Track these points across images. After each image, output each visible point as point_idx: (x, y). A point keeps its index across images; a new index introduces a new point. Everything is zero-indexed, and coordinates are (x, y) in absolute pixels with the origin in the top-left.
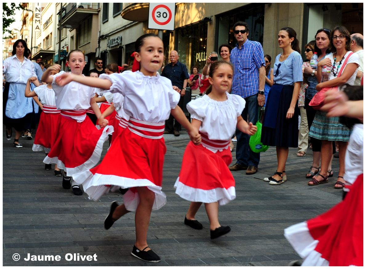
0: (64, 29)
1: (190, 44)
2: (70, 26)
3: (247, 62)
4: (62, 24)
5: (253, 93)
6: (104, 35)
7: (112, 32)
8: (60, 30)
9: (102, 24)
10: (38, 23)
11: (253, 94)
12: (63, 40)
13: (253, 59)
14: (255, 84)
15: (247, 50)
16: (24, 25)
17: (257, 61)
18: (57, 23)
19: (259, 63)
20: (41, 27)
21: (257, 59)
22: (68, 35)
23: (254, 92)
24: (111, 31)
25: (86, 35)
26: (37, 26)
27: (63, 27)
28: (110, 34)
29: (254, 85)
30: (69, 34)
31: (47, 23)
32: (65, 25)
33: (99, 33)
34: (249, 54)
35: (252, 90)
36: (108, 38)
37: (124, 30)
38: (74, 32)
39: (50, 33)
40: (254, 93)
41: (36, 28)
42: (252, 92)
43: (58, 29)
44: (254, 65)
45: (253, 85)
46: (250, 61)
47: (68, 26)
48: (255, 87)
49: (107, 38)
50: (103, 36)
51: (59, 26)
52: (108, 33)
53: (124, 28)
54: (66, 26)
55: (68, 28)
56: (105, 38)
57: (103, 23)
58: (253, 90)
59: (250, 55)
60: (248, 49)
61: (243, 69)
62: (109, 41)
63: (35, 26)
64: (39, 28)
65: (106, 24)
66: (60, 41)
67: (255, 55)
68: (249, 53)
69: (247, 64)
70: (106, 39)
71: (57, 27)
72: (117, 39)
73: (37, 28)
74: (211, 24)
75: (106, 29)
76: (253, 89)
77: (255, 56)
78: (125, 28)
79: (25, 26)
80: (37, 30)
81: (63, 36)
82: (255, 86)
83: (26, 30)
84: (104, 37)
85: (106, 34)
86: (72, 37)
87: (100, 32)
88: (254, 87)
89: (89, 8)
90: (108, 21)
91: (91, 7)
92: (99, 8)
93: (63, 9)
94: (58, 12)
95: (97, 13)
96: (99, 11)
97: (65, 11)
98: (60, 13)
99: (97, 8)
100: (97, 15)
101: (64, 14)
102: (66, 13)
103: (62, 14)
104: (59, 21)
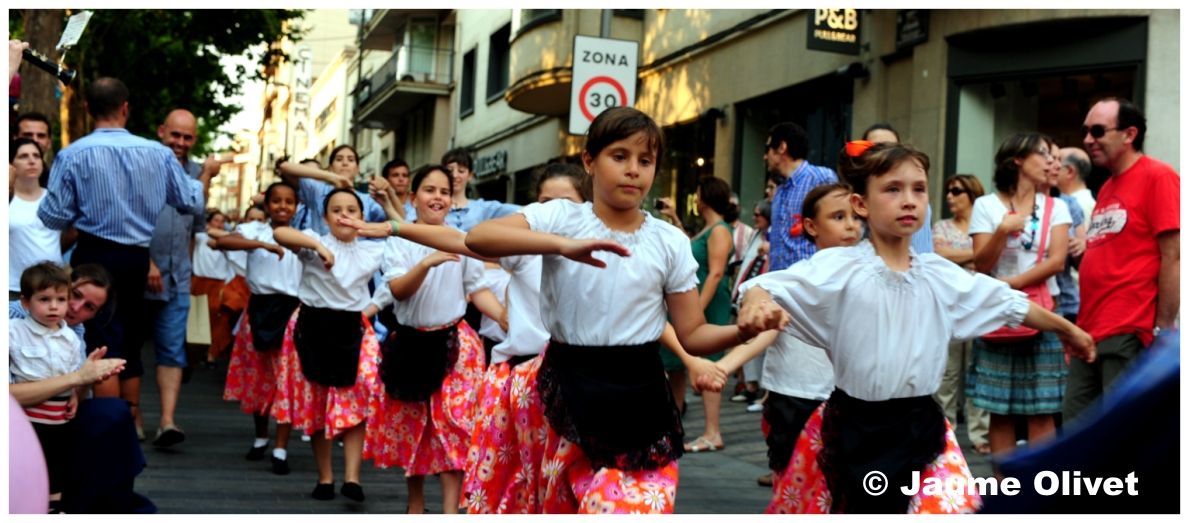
0: (365, 130)
1: (674, 173)
2: (379, 124)
4: (361, 118)
8: (354, 132)
9: (459, 121)
10: (301, 115)
16: (268, 120)
18: (350, 115)
20: (310, 124)
22: (374, 145)
24: (483, 138)
25: (419, 147)
26: (300, 123)
27: (360, 127)
28: (477, 146)
30: (378, 143)
31: (324, 116)
33: (450, 142)
37: (511, 135)
38: (389, 140)
39: (331, 140)
41: (297, 128)
43: (351, 130)
47: (373, 124)
51: (352, 123)
52: (473, 142)
53: (511, 131)
54: (370, 124)
55: (377, 128)
57: (463, 118)
63: (293, 124)
64: (302, 128)
65: (468, 120)
71: (349, 126)
72: (496, 158)
73: (300, 127)
74: (724, 124)
75: (468, 132)
78: (515, 131)
79: (271, 122)
80: (300, 132)
83: (273, 131)
86: (385, 152)
87: (453, 140)
89: (427, 81)
90: (472, 113)
91: (432, 78)
92: (452, 81)
93: (363, 83)
94: (351, 88)
95: (445, 92)
96: (452, 89)
97: (366, 89)
98: (356, 93)
99: (446, 81)
100: (447, 98)
101: (367, 96)
102: (370, 92)
103: (362, 94)
104: (354, 112)
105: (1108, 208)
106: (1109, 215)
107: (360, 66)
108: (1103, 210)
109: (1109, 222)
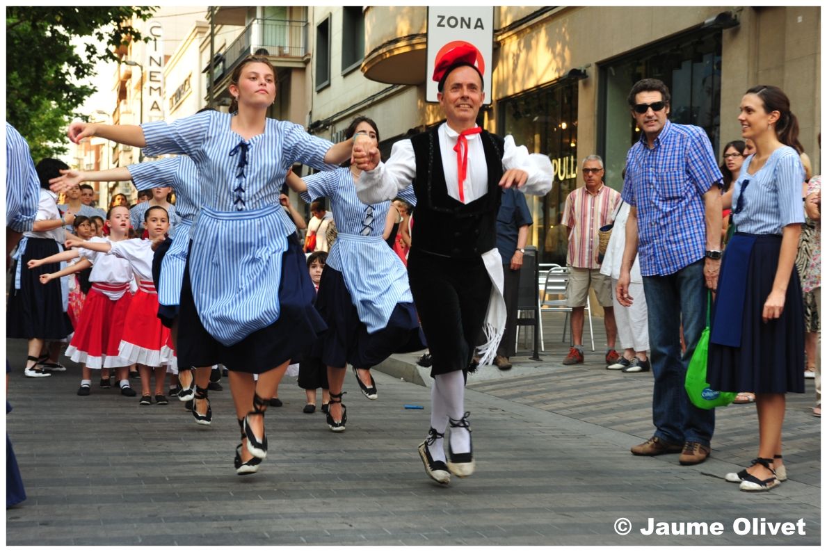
0: (221, 107)
1: (537, 137)
3: (673, 182)
4: (216, 95)
5: (693, 256)
6: (321, 120)
7: (341, 113)
9: (315, 93)
10: (155, 94)
11: (694, 261)
13: (688, 172)
14: (697, 235)
15: (670, 150)
16: (123, 101)
17: (698, 175)
18: (205, 93)
19: (701, 182)
20: (165, 104)
21: (696, 171)
23: (695, 253)
24: (338, 111)
26: (155, 102)
27: (216, 103)
28: (335, 119)
29: (695, 237)
31: (178, 94)
32: (223, 99)
33: (308, 116)
34: (676, 161)
35: (692, 249)
36: (331, 127)
37: (370, 106)
40: (696, 258)
41: (153, 108)
42: (691, 255)
44: (691, 187)
45: (692, 238)
46: (681, 178)
48: (699, 242)
49: (328, 129)
50: (318, 123)
51: (207, 100)
52: (331, 115)
53: (369, 102)
54: (224, 101)
56: (325, 128)
57: (319, 91)
58: (695, 250)
59: (678, 163)
60: (671, 146)
61: (665, 200)
62: (334, 135)
63: (148, 104)
64: (158, 108)
65: (324, 93)
67: (689, 161)
68: (676, 157)
69: (674, 186)
70: (326, 132)
73: (155, 106)
74: (585, 84)
75: (326, 105)
76: (694, 246)
77: (691, 164)
78: (373, 102)
79: (125, 103)
80: (154, 111)
82: (698, 238)
83: (128, 112)
84: (322, 125)
85: (325, 118)
87: (311, 113)
88: (696, 241)
89: (282, 55)
90: (329, 85)
91: (286, 51)
92: (307, 54)
93: (216, 60)
94: (205, 65)
95: (301, 65)
96: (307, 62)
97: (221, 64)
98: (209, 70)
99: (301, 53)
100: (303, 70)
101: (221, 72)
102: (224, 68)
103: (216, 71)
104: (209, 89)
107: (212, 41)
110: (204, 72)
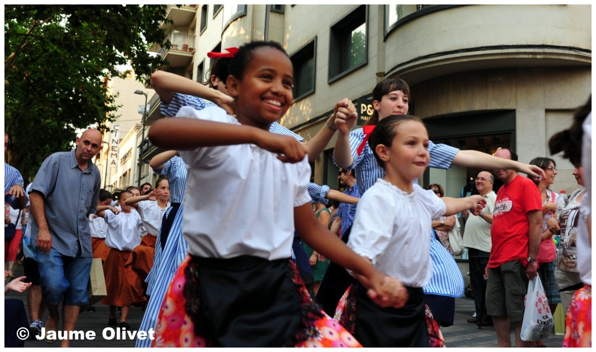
0: (145, 164)
4: (143, 159)
8: (140, 165)
10: (114, 158)
12: (144, 177)
18: (138, 157)
20: (119, 162)
22: (149, 171)
26: (114, 161)
27: (143, 162)
31: (125, 157)
39: (129, 169)
41: (112, 163)
43: (138, 164)
51: (139, 161)
63: (110, 161)
64: (115, 163)
66: (140, 179)
71: (137, 162)
79: (99, 160)
80: (113, 165)
81: (143, 174)
93: (145, 142)
94: (139, 144)
97: (146, 144)
98: (141, 146)
101: (146, 148)
102: (148, 146)
103: (144, 147)
104: (140, 156)
105: (503, 200)
106: (503, 203)
107: (143, 133)
108: (500, 201)
109: (504, 206)
110: (138, 147)
